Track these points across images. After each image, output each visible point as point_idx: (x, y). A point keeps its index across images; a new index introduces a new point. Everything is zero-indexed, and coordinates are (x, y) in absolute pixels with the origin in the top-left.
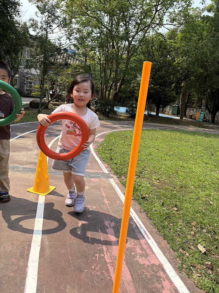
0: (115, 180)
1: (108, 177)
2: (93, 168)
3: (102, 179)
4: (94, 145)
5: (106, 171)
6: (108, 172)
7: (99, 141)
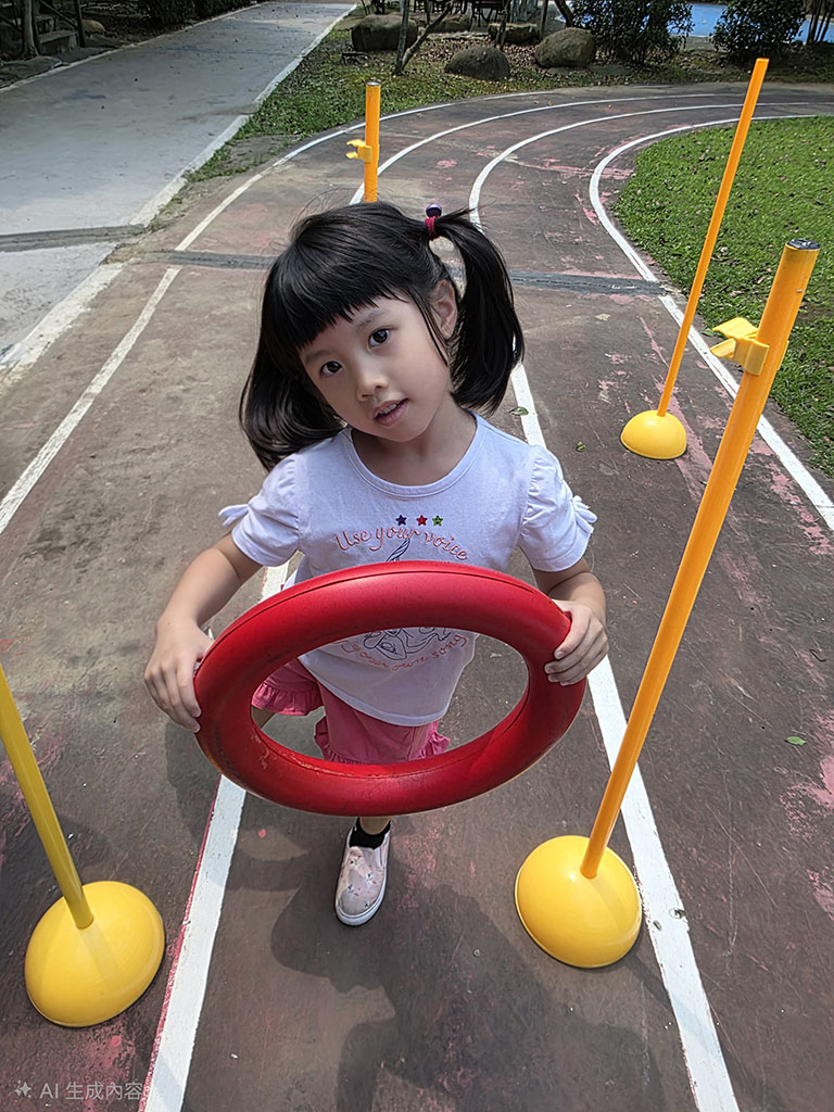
0: (676, 299)
1: (655, 290)
2: (612, 268)
3: (641, 297)
4: (604, 194)
5: (649, 276)
6: (654, 279)
7: (618, 178)
